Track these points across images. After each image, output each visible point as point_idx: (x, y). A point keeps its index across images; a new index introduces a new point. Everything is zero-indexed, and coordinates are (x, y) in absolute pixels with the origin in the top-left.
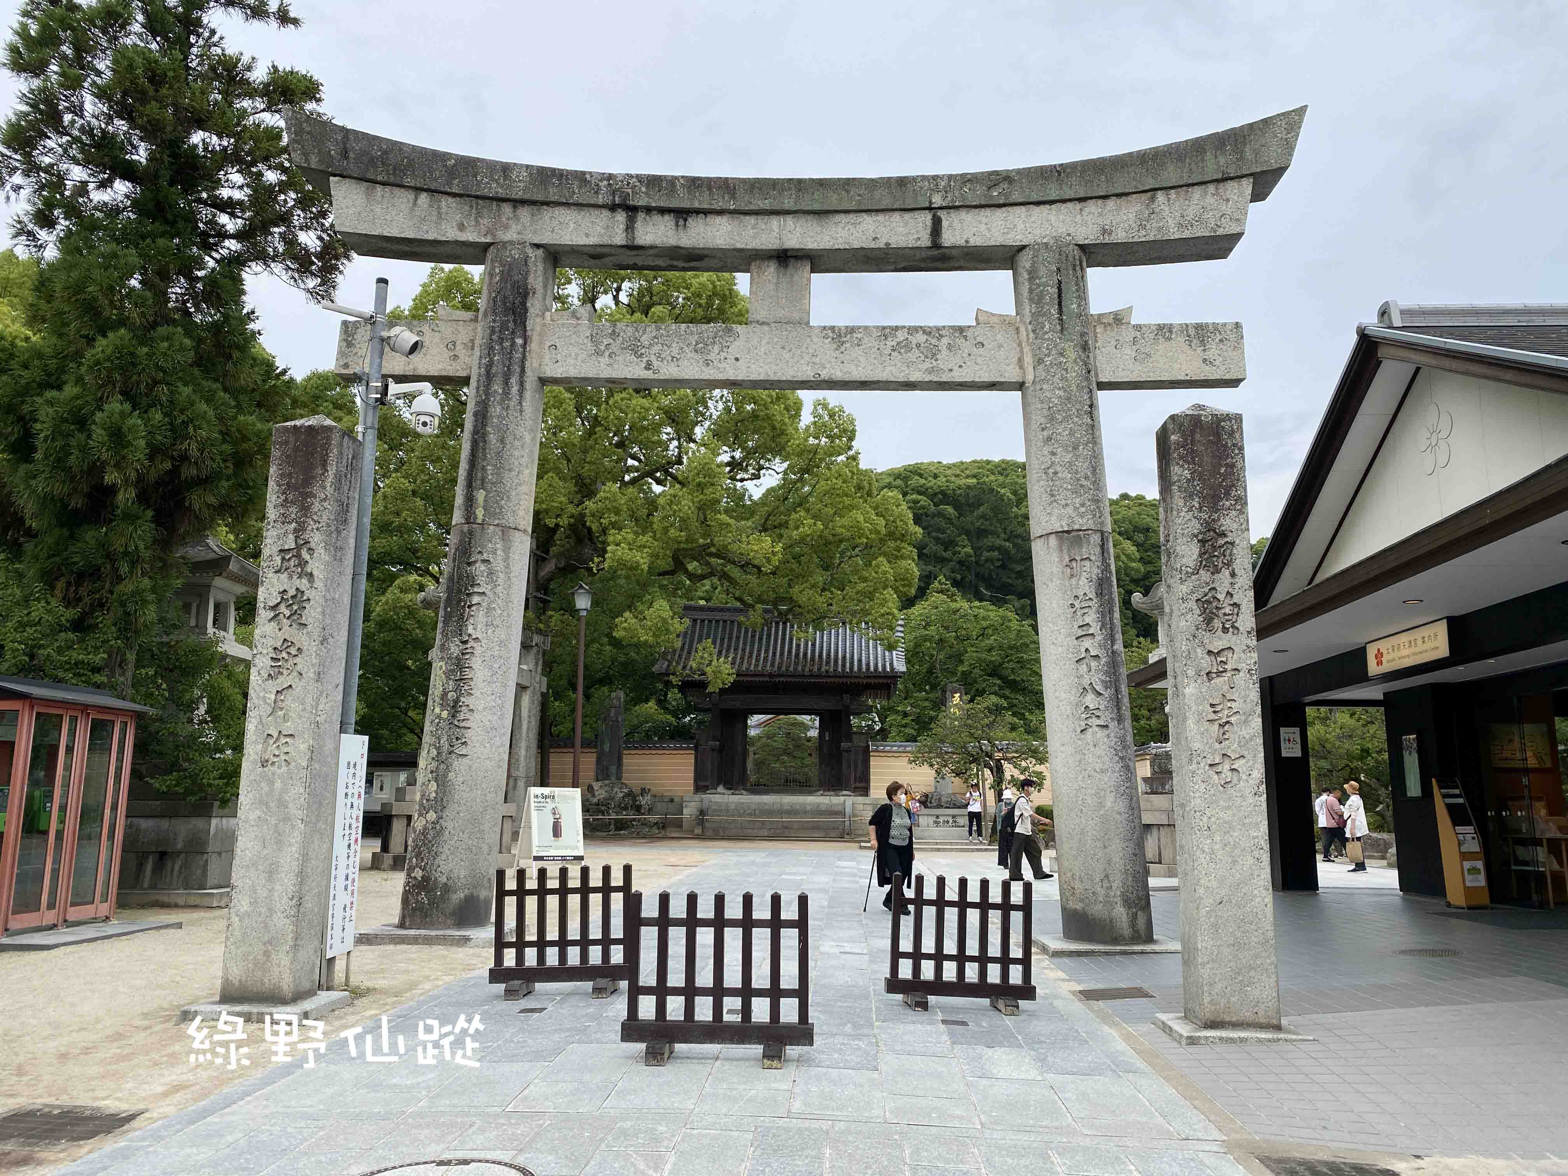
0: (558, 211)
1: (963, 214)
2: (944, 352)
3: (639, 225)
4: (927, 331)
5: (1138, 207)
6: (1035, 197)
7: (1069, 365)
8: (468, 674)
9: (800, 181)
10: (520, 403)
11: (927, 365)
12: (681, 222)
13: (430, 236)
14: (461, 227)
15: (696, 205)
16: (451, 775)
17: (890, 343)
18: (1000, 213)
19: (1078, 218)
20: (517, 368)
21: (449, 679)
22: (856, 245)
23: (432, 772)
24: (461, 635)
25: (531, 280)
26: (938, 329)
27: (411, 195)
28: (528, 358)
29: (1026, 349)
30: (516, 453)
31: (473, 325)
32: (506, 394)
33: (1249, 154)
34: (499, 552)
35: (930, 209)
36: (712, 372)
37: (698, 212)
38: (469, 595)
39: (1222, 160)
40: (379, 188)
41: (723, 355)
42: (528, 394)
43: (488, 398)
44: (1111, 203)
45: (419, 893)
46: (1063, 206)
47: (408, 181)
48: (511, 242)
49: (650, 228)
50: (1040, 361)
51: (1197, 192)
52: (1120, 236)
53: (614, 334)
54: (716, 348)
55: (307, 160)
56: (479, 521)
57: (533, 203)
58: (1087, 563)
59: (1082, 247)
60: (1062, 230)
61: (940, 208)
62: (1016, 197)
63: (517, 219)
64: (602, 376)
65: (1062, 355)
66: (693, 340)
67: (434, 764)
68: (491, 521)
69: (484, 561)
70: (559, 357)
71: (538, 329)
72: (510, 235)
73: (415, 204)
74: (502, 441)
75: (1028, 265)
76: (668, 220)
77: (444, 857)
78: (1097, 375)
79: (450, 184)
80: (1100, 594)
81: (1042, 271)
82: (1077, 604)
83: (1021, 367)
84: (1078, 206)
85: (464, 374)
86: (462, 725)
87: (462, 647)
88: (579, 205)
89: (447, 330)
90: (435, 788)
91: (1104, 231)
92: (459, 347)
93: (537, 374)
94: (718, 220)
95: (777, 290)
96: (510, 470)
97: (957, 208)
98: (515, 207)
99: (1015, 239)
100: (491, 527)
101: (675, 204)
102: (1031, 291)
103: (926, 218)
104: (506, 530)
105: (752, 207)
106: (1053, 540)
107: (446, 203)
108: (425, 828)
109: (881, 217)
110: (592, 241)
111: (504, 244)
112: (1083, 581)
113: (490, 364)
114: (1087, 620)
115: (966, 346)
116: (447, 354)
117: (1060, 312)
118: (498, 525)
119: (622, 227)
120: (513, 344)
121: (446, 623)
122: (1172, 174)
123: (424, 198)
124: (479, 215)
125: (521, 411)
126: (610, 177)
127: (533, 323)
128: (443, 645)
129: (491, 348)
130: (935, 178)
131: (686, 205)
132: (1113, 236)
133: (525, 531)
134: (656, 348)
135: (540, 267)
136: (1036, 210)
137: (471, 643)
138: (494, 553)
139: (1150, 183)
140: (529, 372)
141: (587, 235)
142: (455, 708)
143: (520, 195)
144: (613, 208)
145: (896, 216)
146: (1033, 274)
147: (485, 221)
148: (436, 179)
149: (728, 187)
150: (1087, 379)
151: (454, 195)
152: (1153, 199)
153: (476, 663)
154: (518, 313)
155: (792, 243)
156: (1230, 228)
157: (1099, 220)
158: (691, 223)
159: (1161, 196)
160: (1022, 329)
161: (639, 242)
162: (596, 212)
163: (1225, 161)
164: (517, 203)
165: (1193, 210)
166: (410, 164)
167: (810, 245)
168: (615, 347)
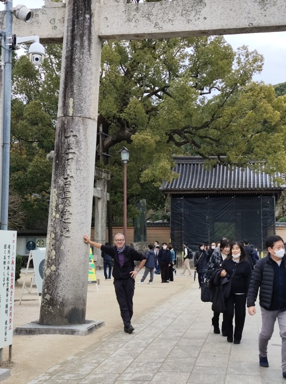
8: (69, 195)
10: (90, 51)
16: (62, 247)
20: (86, 31)
21: (58, 197)
23: (53, 245)
24: (64, 175)
28: (93, 25)
30: (88, 78)
31: (63, 9)
32: (82, 46)
34: (81, 131)
36: (191, 27)
38: (67, 154)
41: (197, 16)
42: (93, 46)
43: (72, 49)
45: (49, 307)
53: (137, 9)
54: (194, 13)
56: (71, 115)
64: (132, 33)
66: (180, 9)
67: (54, 241)
68: (77, 115)
69: (74, 136)
70: (109, 24)
71: (97, 9)
74: (81, 71)
77: (60, 288)
85: (59, 36)
86: (66, 221)
87: (65, 181)
89: (50, 13)
90: (54, 253)
92: (57, 22)
93: (97, 34)
96: (85, 87)
100: (77, 118)
104: (84, 119)
108: (51, 274)
113: (73, 30)
116: (50, 26)
118: (80, 117)
120: (84, 18)
121: (56, 169)
125: (90, 55)
127: (95, 6)
128: (55, 180)
129: (73, 21)
133: (94, 119)
134: (160, 16)
137: (69, 179)
138: (79, 131)
140: (93, 32)
142: (63, 213)
153: (72, 189)
154: (87, 1)
168: (138, 16)
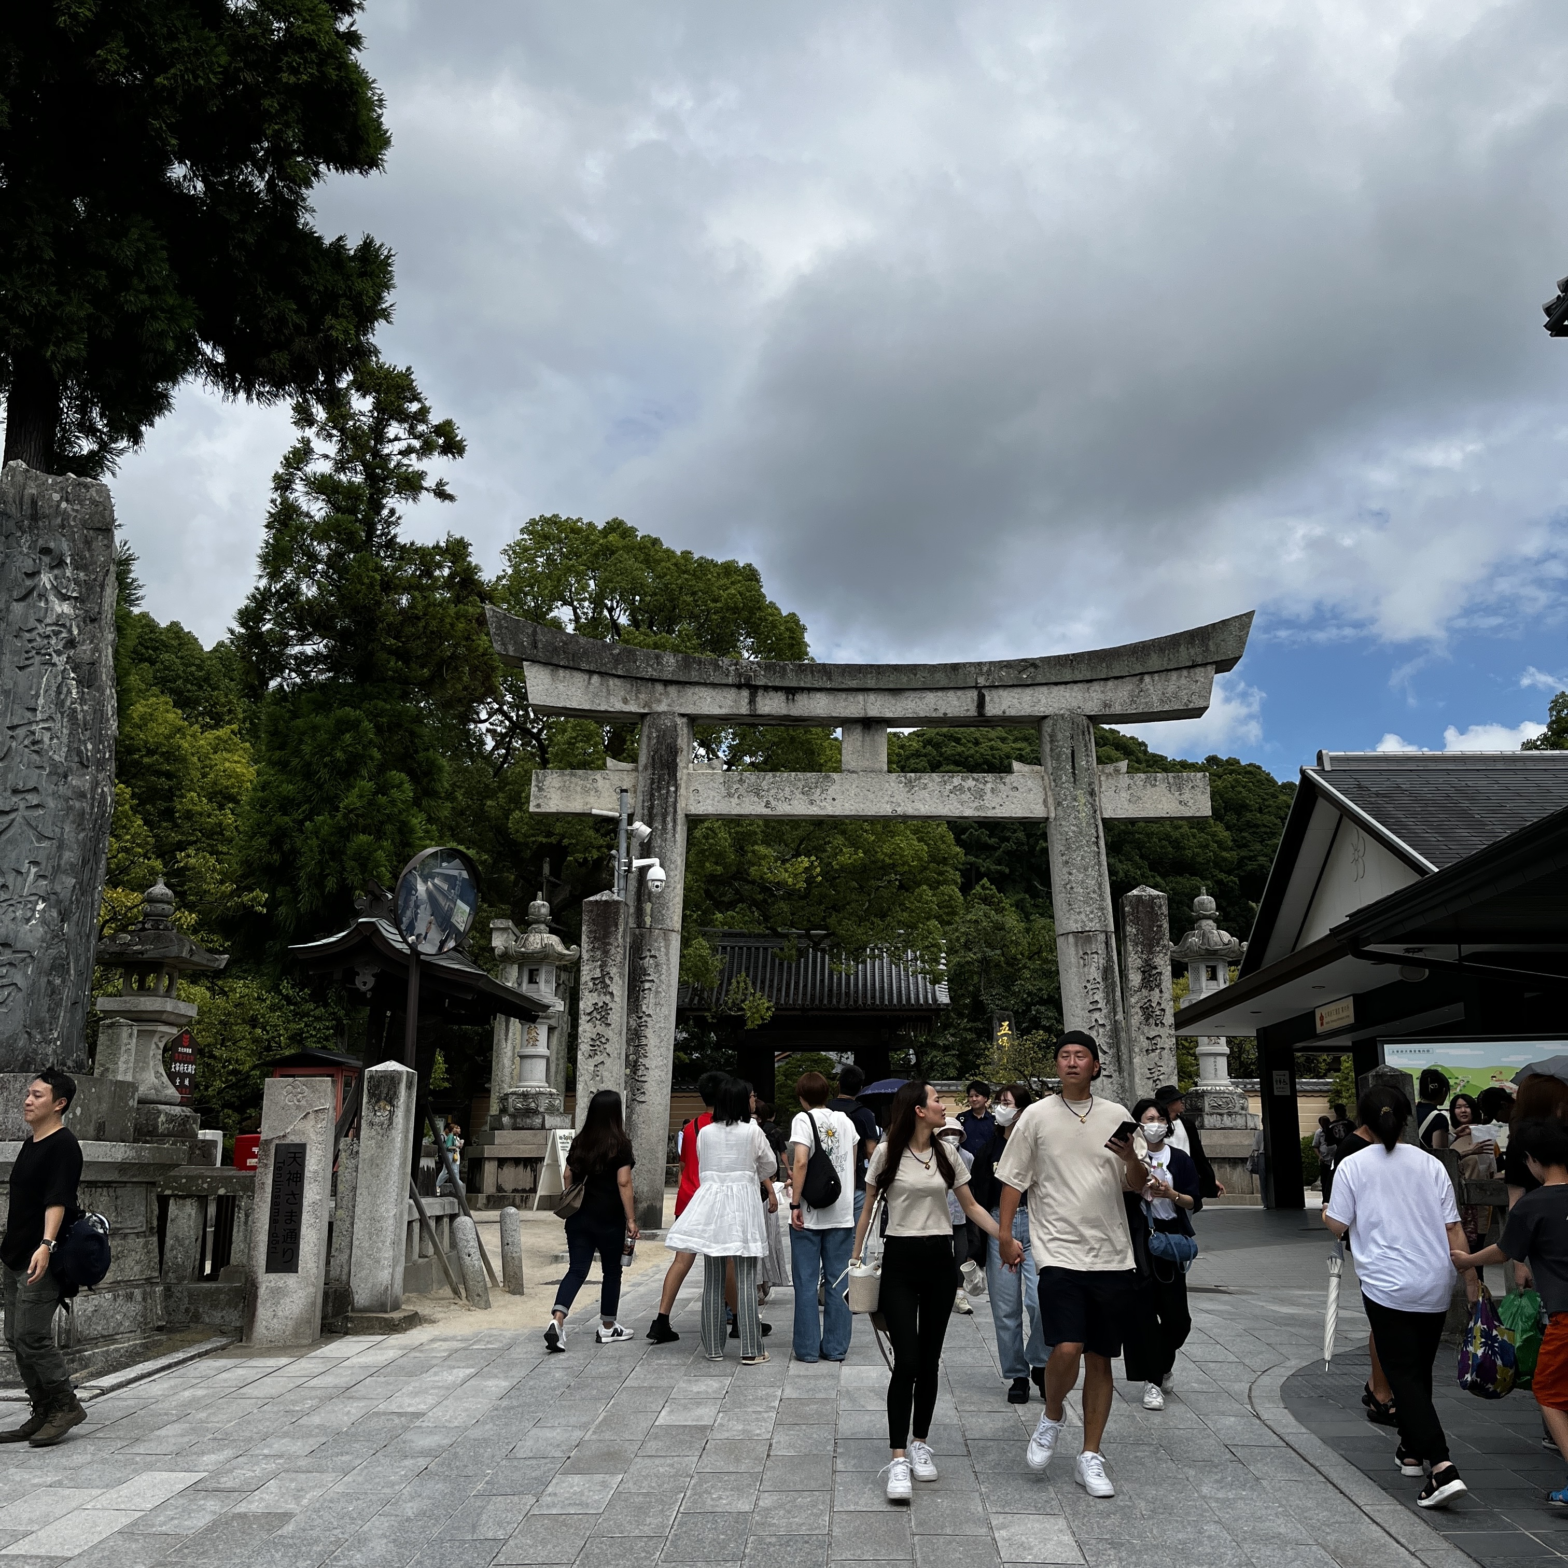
0: (698, 690)
1: (1001, 692)
2: (989, 794)
3: (759, 699)
4: (975, 778)
5: (1130, 687)
6: (1054, 679)
7: (1080, 808)
8: (644, 1041)
9: (879, 666)
10: (674, 836)
11: (976, 804)
12: (791, 697)
13: (602, 708)
14: (625, 701)
15: (802, 685)
16: (635, 1117)
17: (949, 788)
18: (1029, 691)
19: (1087, 695)
21: (629, 1045)
22: (922, 714)
24: (637, 1012)
25: (679, 741)
27: (586, 677)
28: (679, 801)
29: (1049, 793)
30: (672, 873)
31: (634, 774)
32: (664, 829)
33: (1212, 647)
34: (662, 949)
35: (976, 687)
36: (817, 809)
37: (802, 690)
38: (642, 982)
39: (1192, 652)
40: (561, 673)
41: (824, 796)
42: (679, 828)
44: (1110, 684)
46: (1076, 687)
47: (584, 666)
48: (664, 713)
49: (767, 702)
50: (1059, 804)
51: (1174, 675)
52: (1117, 709)
53: (741, 781)
55: (506, 650)
56: (647, 926)
57: (679, 683)
58: (1095, 956)
59: (1090, 717)
60: (1075, 704)
61: (985, 687)
62: (1040, 679)
63: (667, 694)
64: (733, 813)
65: (1075, 800)
66: (800, 785)
68: (655, 926)
69: (652, 956)
70: (700, 799)
71: (685, 778)
72: (662, 707)
73: (589, 683)
75: (1049, 730)
76: (781, 696)
78: (1101, 813)
79: (616, 668)
80: (1105, 979)
81: (1060, 736)
82: (1089, 986)
83: (1046, 806)
84: (1086, 686)
86: (641, 1079)
87: (639, 1021)
88: (714, 685)
89: (616, 778)
91: (1106, 705)
93: (684, 813)
94: (818, 695)
95: (863, 746)
97: (997, 687)
98: (665, 686)
99: (1039, 710)
100: (656, 930)
101: (787, 683)
102: (1051, 750)
103: (974, 694)
104: (666, 932)
105: (844, 686)
106: (1071, 939)
107: (613, 682)
109: (940, 694)
110: (723, 711)
111: (659, 714)
112: (1093, 969)
113: (651, 808)
114: (1096, 998)
115: (1005, 790)
116: (615, 797)
117: (1073, 767)
118: (661, 929)
119: (747, 700)
120: (668, 791)
123: (595, 679)
124: (638, 691)
125: (675, 842)
127: (682, 774)
129: (652, 795)
130: (980, 664)
131: (794, 684)
132: (1112, 709)
133: (677, 931)
134: (773, 792)
135: (685, 730)
136: (1055, 689)
137: (646, 1019)
138: (659, 950)
139: (1139, 669)
140: (679, 810)
141: (720, 707)
142: (635, 1067)
143: (670, 677)
144: (739, 687)
145: (951, 694)
146: (1053, 737)
147: (643, 697)
148: (605, 664)
149: (825, 671)
150: (1094, 817)
151: (619, 677)
152: (1141, 680)
153: (649, 1032)
154: (672, 768)
155: (873, 712)
156: (1198, 703)
157: (1102, 696)
158: (798, 697)
159: (1147, 679)
160: (1046, 778)
161: (759, 712)
162: (726, 690)
163: (1195, 652)
164: (667, 683)
165: (1171, 688)
166: (585, 653)
167: (889, 715)
168: (742, 791)
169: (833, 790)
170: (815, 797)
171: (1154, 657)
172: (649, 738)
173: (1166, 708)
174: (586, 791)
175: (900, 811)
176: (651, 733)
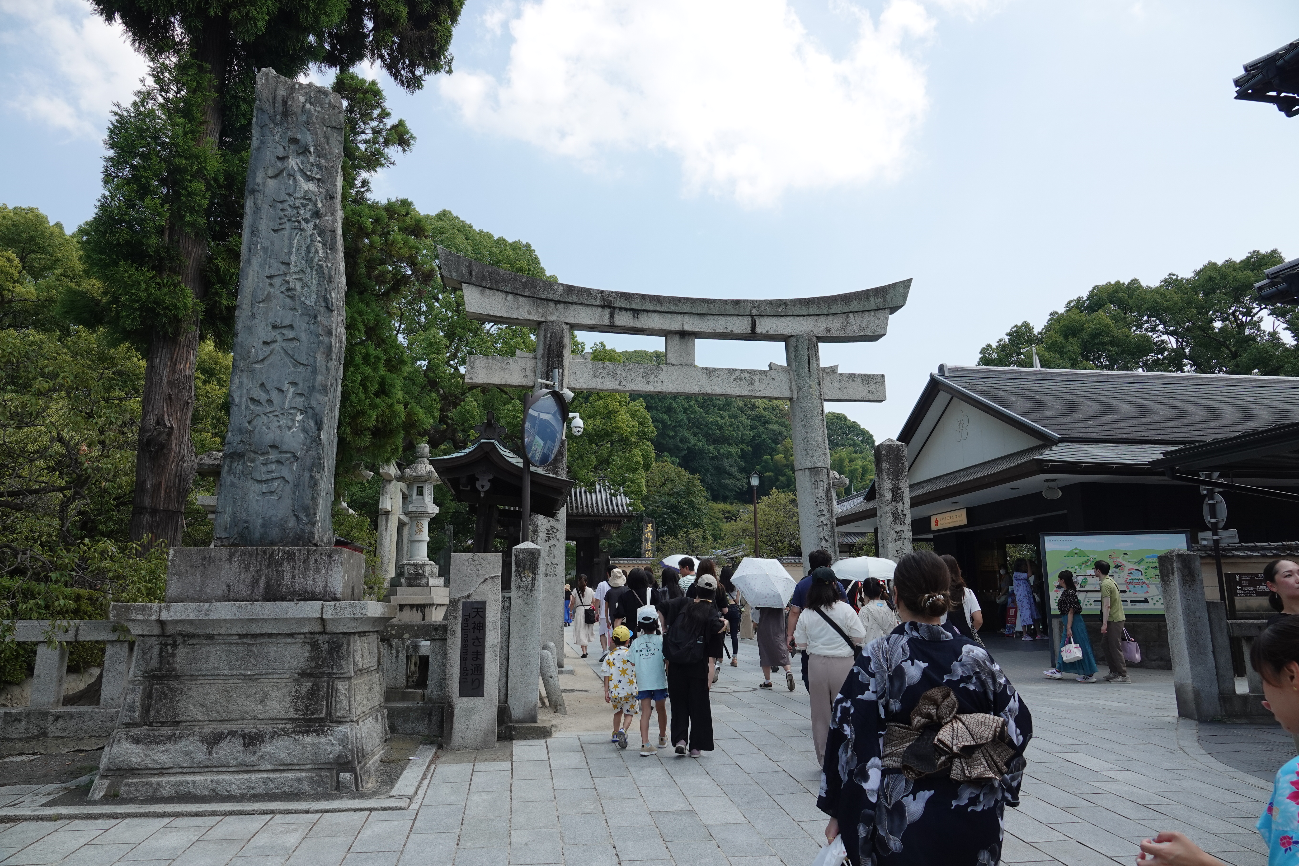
0: (576, 307)
1: (765, 319)
2: (757, 382)
3: (616, 316)
4: (749, 372)
5: (841, 320)
6: (797, 313)
7: (813, 392)
9: (692, 299)
11: (750, 388)
12: (636, 316)
13: (514, 316)
14: (529, 313)
15: (644, 308)
17: (733, 377)
18: (782, 319)
19: (816, 324)
22: (718, 331)
25: (565, 340)
26: (754, 371)
27: (504, 295)
29: (793, 383)
31: (534, 360)
33: (887, 299)
35: (750, 315)
36: (651, 387)
37: (643, 311)
39: (877, 300)
40: (487, 291)
41: (656, 381)
44: (830, 317)
46: (809, 318)
47: (502, 288)
48: (555, 322)
49: (621, 317)
50: (800, 389)
51: (866, 314)
52: (834, 333)
53: (603, 368)
54: (652, 376)
55: (451, 275)
57: (564, 302)
58: (822, 483)
59: (817, 334)
60: (809, 329)
61: (756, 316)
62: (789, 312)
63: (557, 309)
64: (598, 388)
65: (810, 387)
66: (641, 371)
70: (577, 378)
71: (568, 364)
72: (553, 318)
73: (506, 300)
75: (793, 343)
76: (629, 315)
78: (824, 396)
79: (524, 290)
80: (827, 496)
81: (801, 348)
82: (818, 501)
83: (791, 391)
84: (816, 318)
85: (530, 385)
88: (587, 305)
89: (522, 362)
91: (827, 330)
92: (528, 371)
93: (567, 386)
94: (653, 315)
95: (678, 347)
97: (763, 316)
98: (556, 304)
99: (788, 332)
101: (634, 307)
102: (796, 356)
103: (749, 319)
105: (669, 310)
106: (807, 472)
107: (521, 300)
109: (728, 318)
112: (821, 491)
114: (822, 508)
115: (767, 380)
116: (522, 375)
117: (809, 367)
119: (608, 316)
120: (559, 373)
122: (856, 306)
123: (510, 297)
124: (538, 307)
126: (602, 292)
129: (548, 374)
130: (753, 301)
131: (638, 307)
132: (831, 333)
134: (624, 375)
136: (798, 319)
139: (847, 309)
143: (558, 299)
144: (603, 307)
145: (735, 318)
146: (796, 348)
147: (541, 310)
148: (514, 288)
149: (659, 300)
150: (820, 398)
151: (525, 296)
152: (848, 316)
154: (560, 356)
155: (688, 328)
156: (880, 332)
157: (825, 325)
158: (641, 316)
159: (851, 315)
160: (791, 373)
161: (616, 324)
162: (595, 308)
163: (878, 301)
164: (557, 302)
165: (865, 322)
166: (504, 280)
167: (697, 330)
168: (604, 373)
169: (662, 376)
170: (651, 379)
171: (855, 302)
172: (545, 337)
173: (862, 334)
174: (503, 370)
175: (703, 391)
176: (546, 334)
